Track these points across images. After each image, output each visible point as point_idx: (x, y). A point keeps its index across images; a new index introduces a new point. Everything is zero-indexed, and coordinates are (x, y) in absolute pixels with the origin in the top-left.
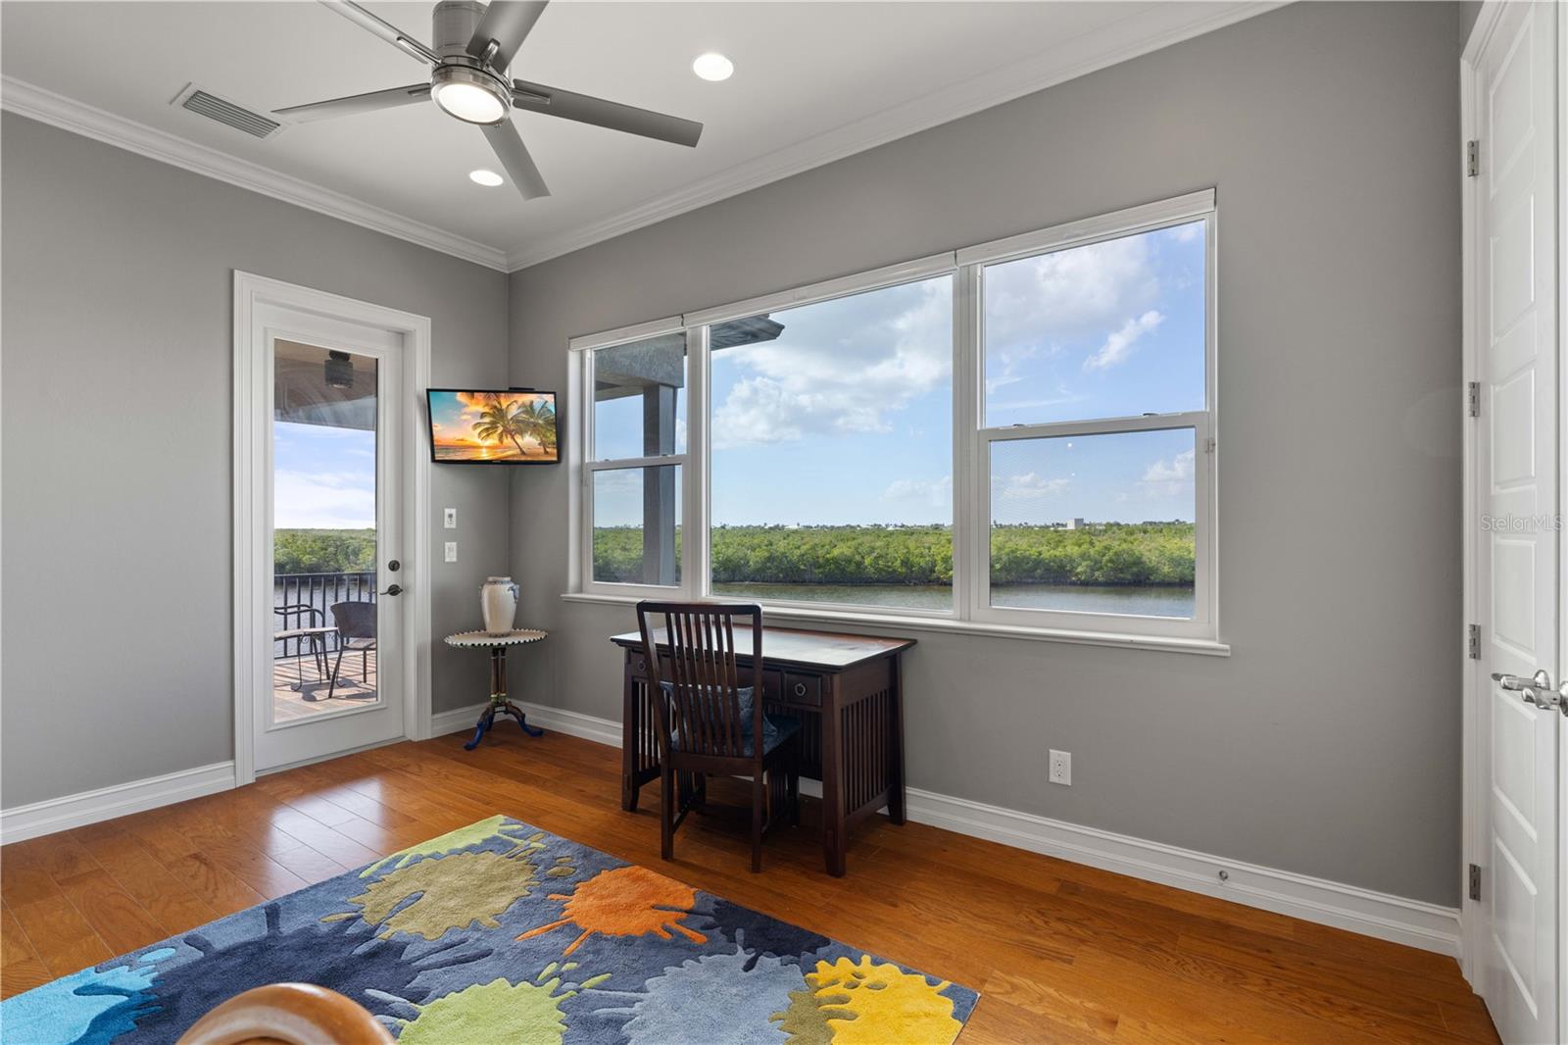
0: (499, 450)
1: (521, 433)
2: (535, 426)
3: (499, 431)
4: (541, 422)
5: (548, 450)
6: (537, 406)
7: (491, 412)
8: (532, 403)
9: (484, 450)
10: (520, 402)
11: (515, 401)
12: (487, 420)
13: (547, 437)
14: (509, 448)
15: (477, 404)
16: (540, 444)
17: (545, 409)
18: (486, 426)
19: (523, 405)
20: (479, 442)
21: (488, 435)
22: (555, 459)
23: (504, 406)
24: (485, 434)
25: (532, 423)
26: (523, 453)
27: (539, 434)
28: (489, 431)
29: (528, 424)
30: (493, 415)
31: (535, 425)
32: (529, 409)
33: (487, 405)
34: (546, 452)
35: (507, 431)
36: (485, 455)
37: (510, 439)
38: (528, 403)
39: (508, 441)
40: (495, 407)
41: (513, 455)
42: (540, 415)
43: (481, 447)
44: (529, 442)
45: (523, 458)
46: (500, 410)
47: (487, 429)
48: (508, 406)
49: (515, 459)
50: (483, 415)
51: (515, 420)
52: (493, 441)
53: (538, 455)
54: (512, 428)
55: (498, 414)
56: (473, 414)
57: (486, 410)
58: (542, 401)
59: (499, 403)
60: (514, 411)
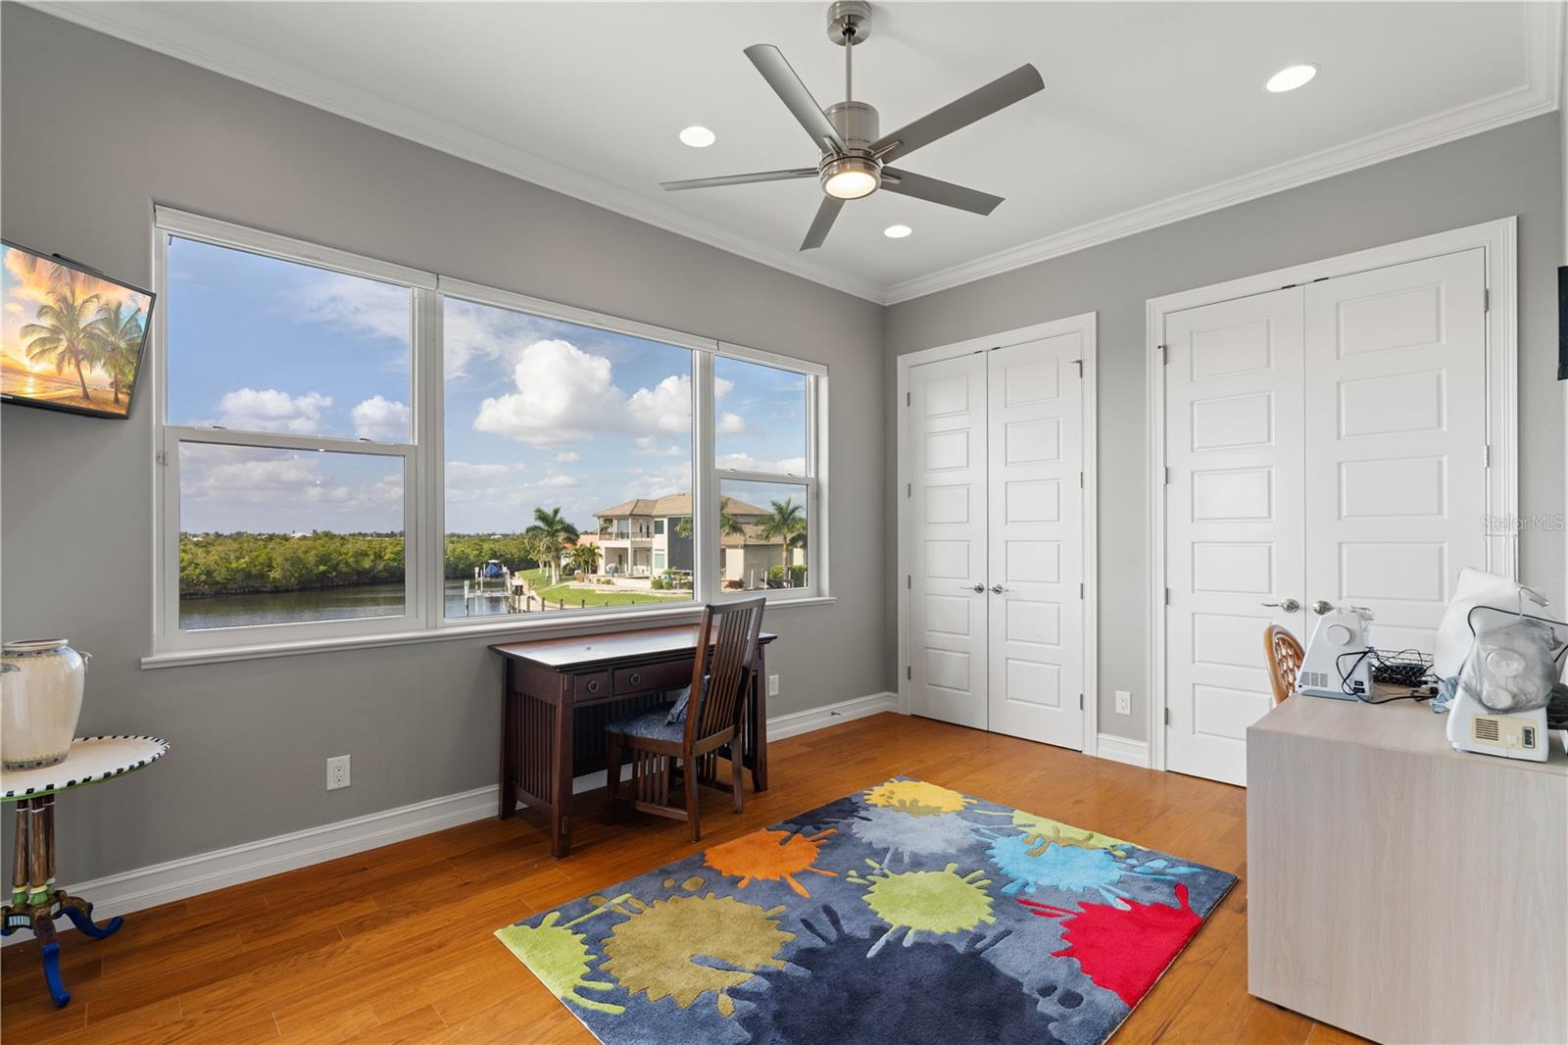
0: (53, 385)
1: (92, 359)
2: (113, 350)
3: (61, 349)
4: (123, 345)
5: (120, 396)
6: (125, 315)
7: (56, 307)
8: (119, 305)
9: (31, 380)
10: (103, 301)
11: (97, 297)
12: (47, 322)
13: (124, 374)
14: (69, 383)
15: (37, 284)
16: (112, 384)
17: (133, 323)
18: (44, 334)
19: (105, 308)
20: (26, 362)
21: (43, 352)
22: (123, 412)
23: (78, 303)
24: (38, 350)
25: (112, 344)
26: (86, 396)
27: (115, 368)
28: (45, 344)
29: (104, 343)
30: (58, 315)
31: (115, 349)
32: (112, 316)
33: (52, 291)
34: (117, 400)
35: (75, 354)
36: (30, 390)
37: (72, 367)
38: (113, 307)
39: (69, 369)
40: (64, 299)
41: (71, 398)
42: (125, 332)
43: (25, 374)
44: (99, 377)
45: (84, 405)
46: (71, 307)
47: (43, 341)
48: (85, 302)
49: (74, 404)
50: (43, 310)
51: (90, 333)
52: (46, 365)
53: (106, 402)
54: (81, 346)
55: (67, 313)
56: (27, 304)
57: (49, 300)
58: (134, 307)
59: (73, 294)
60: (90, 315)
